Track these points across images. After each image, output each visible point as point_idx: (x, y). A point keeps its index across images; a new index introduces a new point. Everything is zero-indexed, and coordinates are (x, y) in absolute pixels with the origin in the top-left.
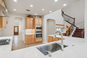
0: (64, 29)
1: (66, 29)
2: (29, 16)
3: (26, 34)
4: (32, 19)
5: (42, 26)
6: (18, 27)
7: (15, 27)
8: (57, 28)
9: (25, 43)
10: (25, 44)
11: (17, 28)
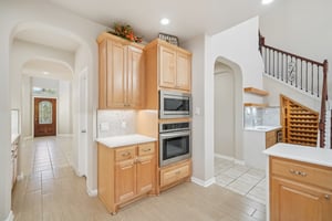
0: (267, 111)
1: (279, 110)
2: (123, 32)
3: (100, 140)
4: (136, 50)
5: (190, 96)
6: (53, 101)
7: (38, 101)
8: (246, 105)
9: (93, 192)
10: (93, 198)
11: (49, 104)
